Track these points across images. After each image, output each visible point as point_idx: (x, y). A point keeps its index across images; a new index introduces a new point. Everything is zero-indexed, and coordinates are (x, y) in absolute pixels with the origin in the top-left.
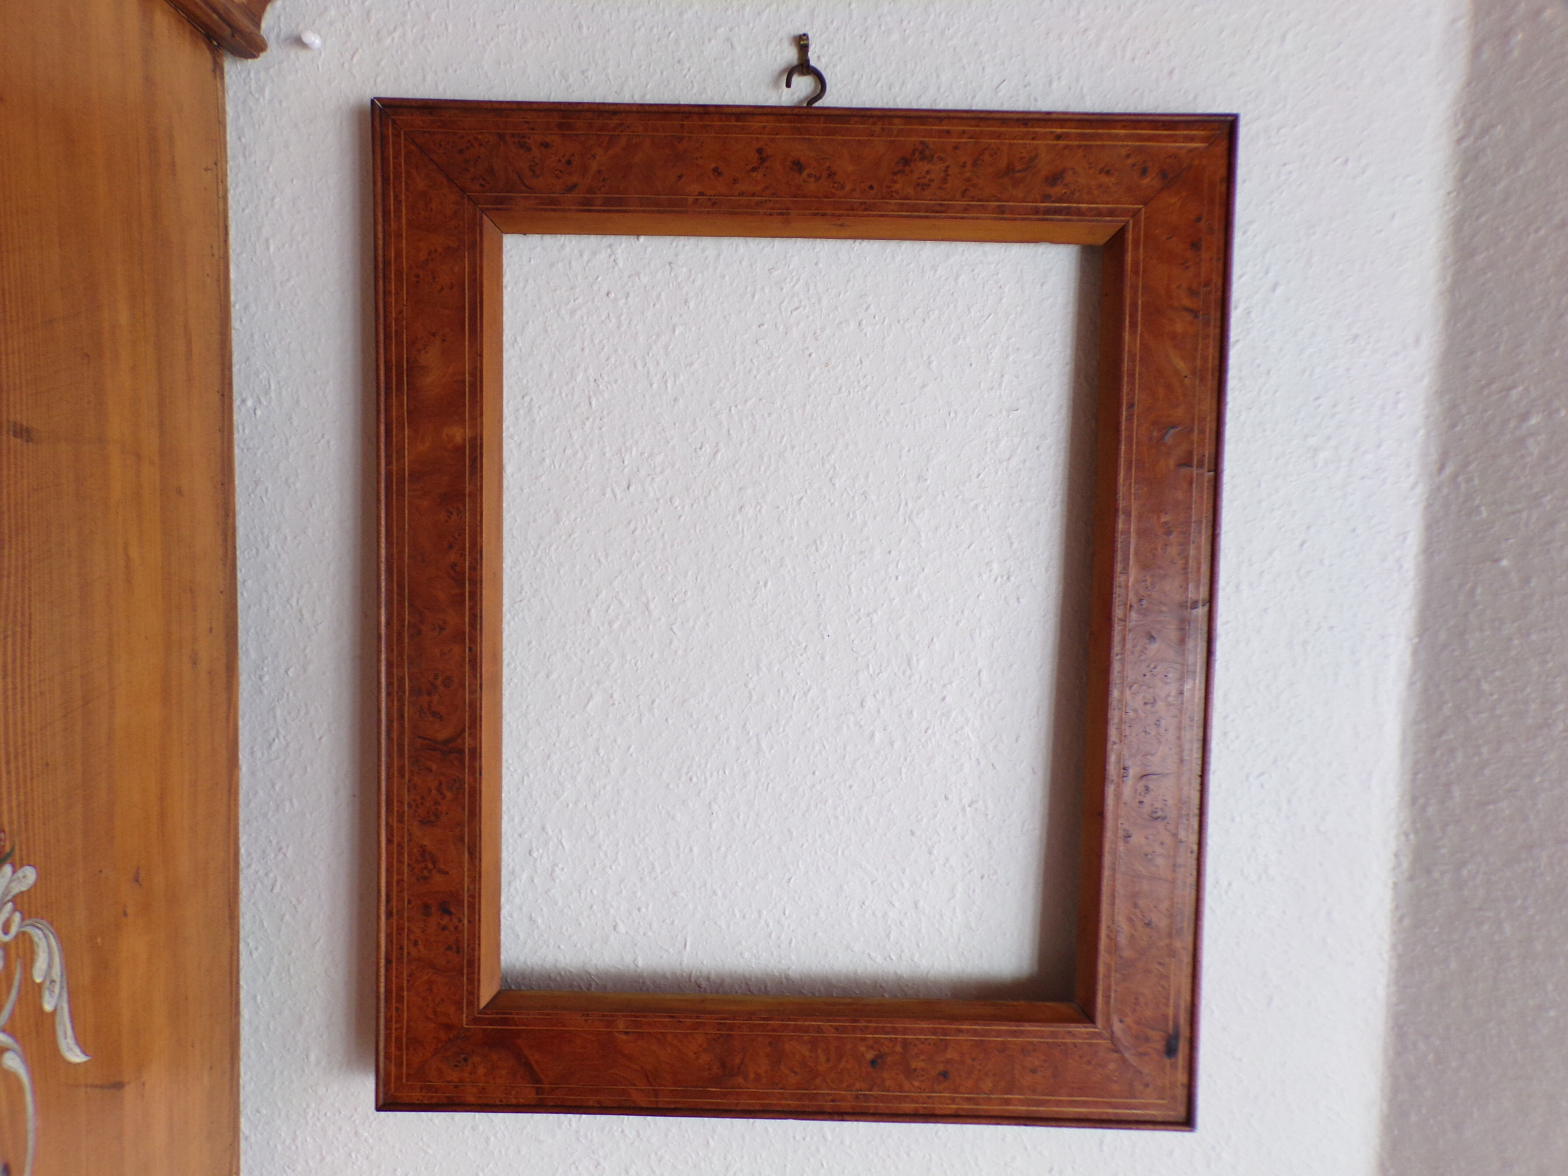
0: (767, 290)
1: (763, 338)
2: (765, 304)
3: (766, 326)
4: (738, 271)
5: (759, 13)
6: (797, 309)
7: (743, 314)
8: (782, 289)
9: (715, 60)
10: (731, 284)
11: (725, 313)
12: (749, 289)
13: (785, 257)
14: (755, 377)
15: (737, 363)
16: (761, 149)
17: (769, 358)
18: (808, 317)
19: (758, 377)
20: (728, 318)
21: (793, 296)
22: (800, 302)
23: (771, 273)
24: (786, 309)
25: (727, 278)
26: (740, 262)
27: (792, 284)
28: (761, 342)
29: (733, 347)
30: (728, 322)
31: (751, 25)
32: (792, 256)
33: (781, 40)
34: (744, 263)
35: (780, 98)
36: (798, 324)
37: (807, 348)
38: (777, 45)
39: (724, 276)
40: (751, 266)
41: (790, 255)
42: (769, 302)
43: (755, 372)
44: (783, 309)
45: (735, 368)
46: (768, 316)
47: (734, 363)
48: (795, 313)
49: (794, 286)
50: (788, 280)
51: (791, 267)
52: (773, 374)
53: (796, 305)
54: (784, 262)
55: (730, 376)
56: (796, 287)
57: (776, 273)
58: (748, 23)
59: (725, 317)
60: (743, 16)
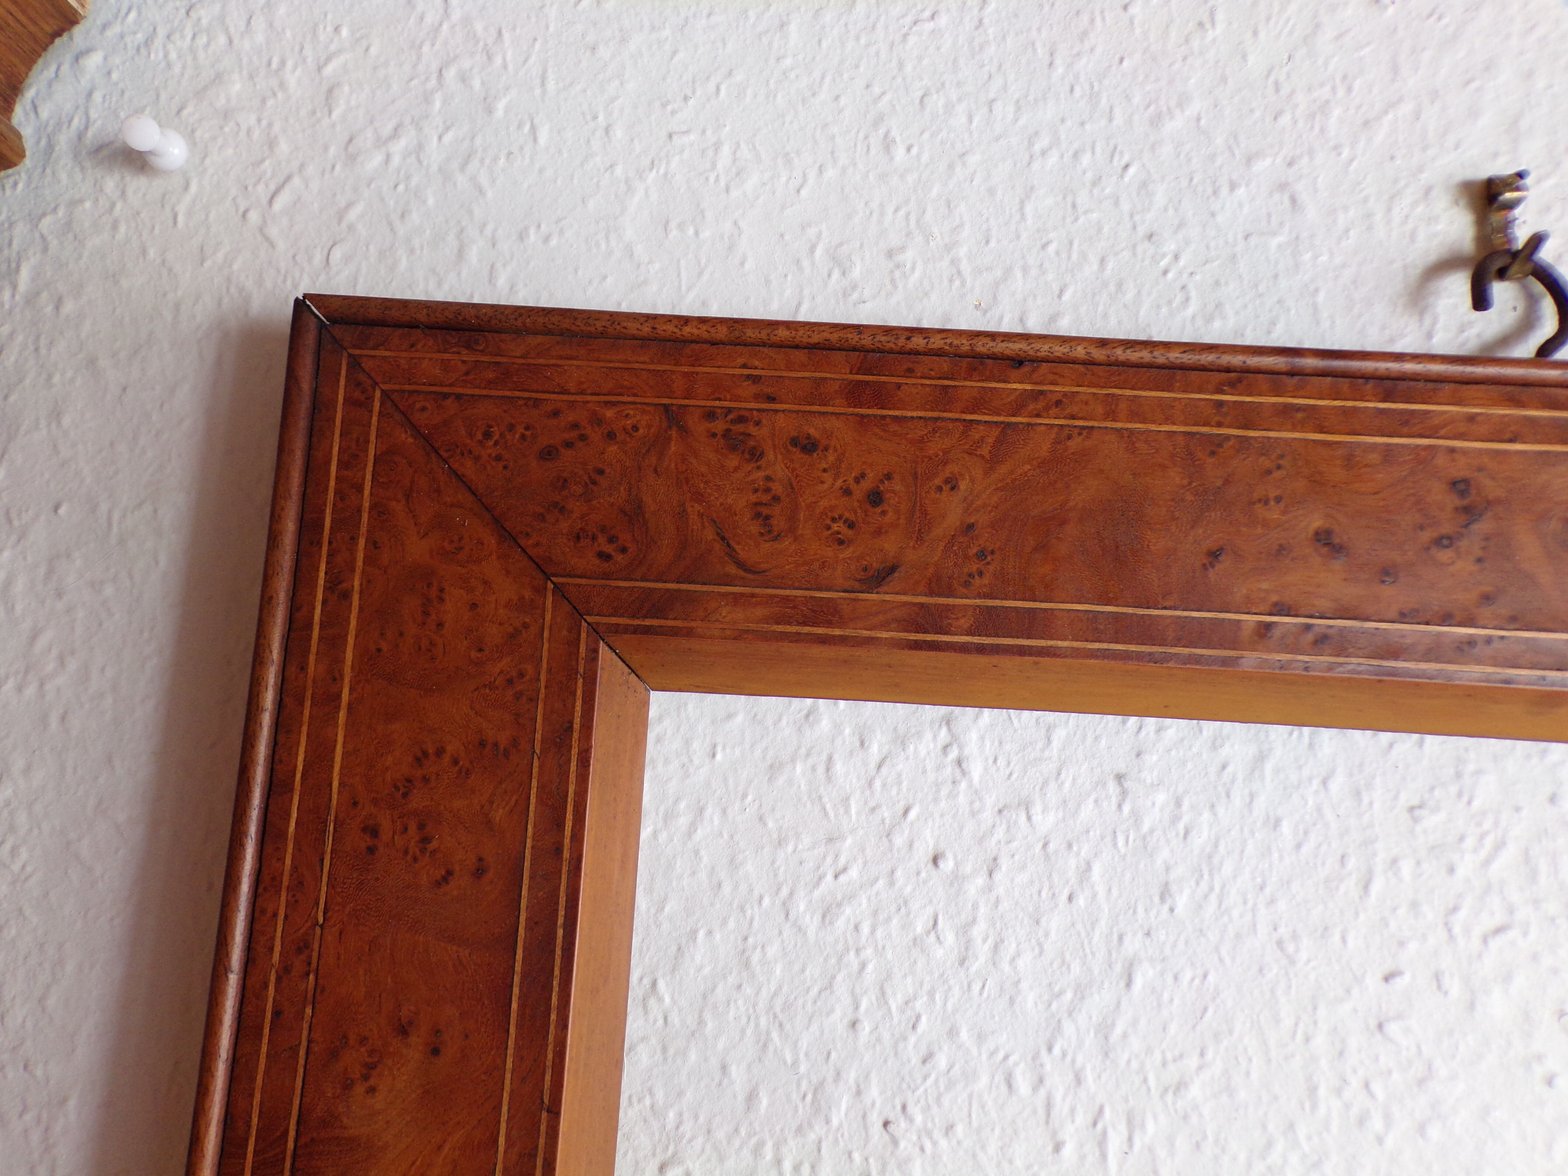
0: (1406, 868)
1: (1399, 1016)
2: (1402, 912)
3: (1407, 977)
4: (1319, 809)
5: (1366, 123)
6: (1499, 930)
7: (1337, 937)
8: (1451, 870)
9: (1247, 237)
10: (1299, 846)
11: (1282, 930)
12: (1351, 863)
13: (1458, 775)
14: (1380, 1140)
15: (1322, 1091)
16: (1466, 481)
17: (1421, 1082)
18: (1535, 957)
19: (1390, 1142)
20: (1290, 948)
21: (1487, 889)
22: (1511, 910)
23: (1416, 820)
24: (1467, 931)
25: (1286, 828)
26: (1324, 782)
27: (1483, 854)
28: (1392, 1028)
29: (1307, 1040)
30: (1292, 962)
31: (1346, 153)
32: (1478, 772)
33: (1428, 191)
34: (1335, 786)
35: (1429, 336)
36: (1507, 978)
37: (1540, 1058)
38: (1415, 204)
39: (1277, 823)
40: (1357, 794)
41: (1471, 767)
42: (1414, 905)
43: (1377, 1124)
44: (1457, 930)
45: (1314, 1107)
46: (1412, 946)
47: (1313, 1090)
48: (1495, 943)
49: (1487, 862)
50: (1469, 843)
51: (1476, 804)
52: (1434, 1132)
53: (1499, 919)
54: (1453, 789)
55: (1302, 1131)
56: (1495, 866)
57: (1431, 821)
58: (1337, 148)
59: (1280, 943)
60: (1322, 130)
